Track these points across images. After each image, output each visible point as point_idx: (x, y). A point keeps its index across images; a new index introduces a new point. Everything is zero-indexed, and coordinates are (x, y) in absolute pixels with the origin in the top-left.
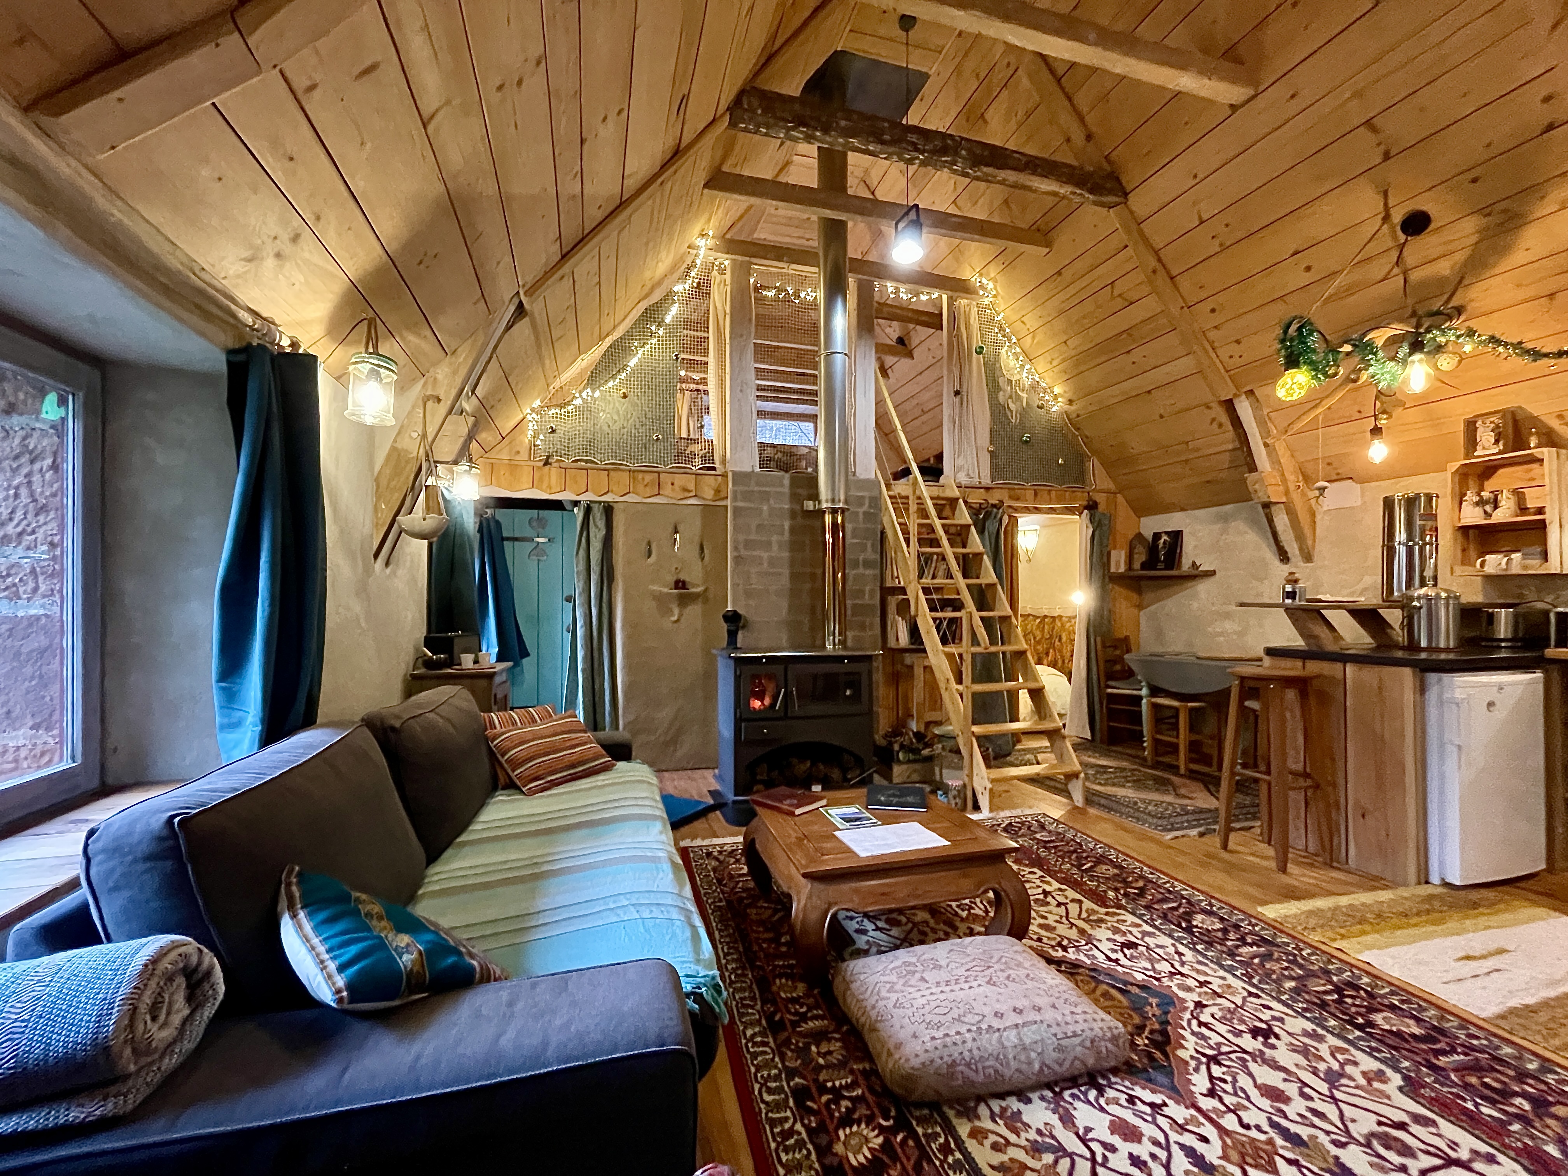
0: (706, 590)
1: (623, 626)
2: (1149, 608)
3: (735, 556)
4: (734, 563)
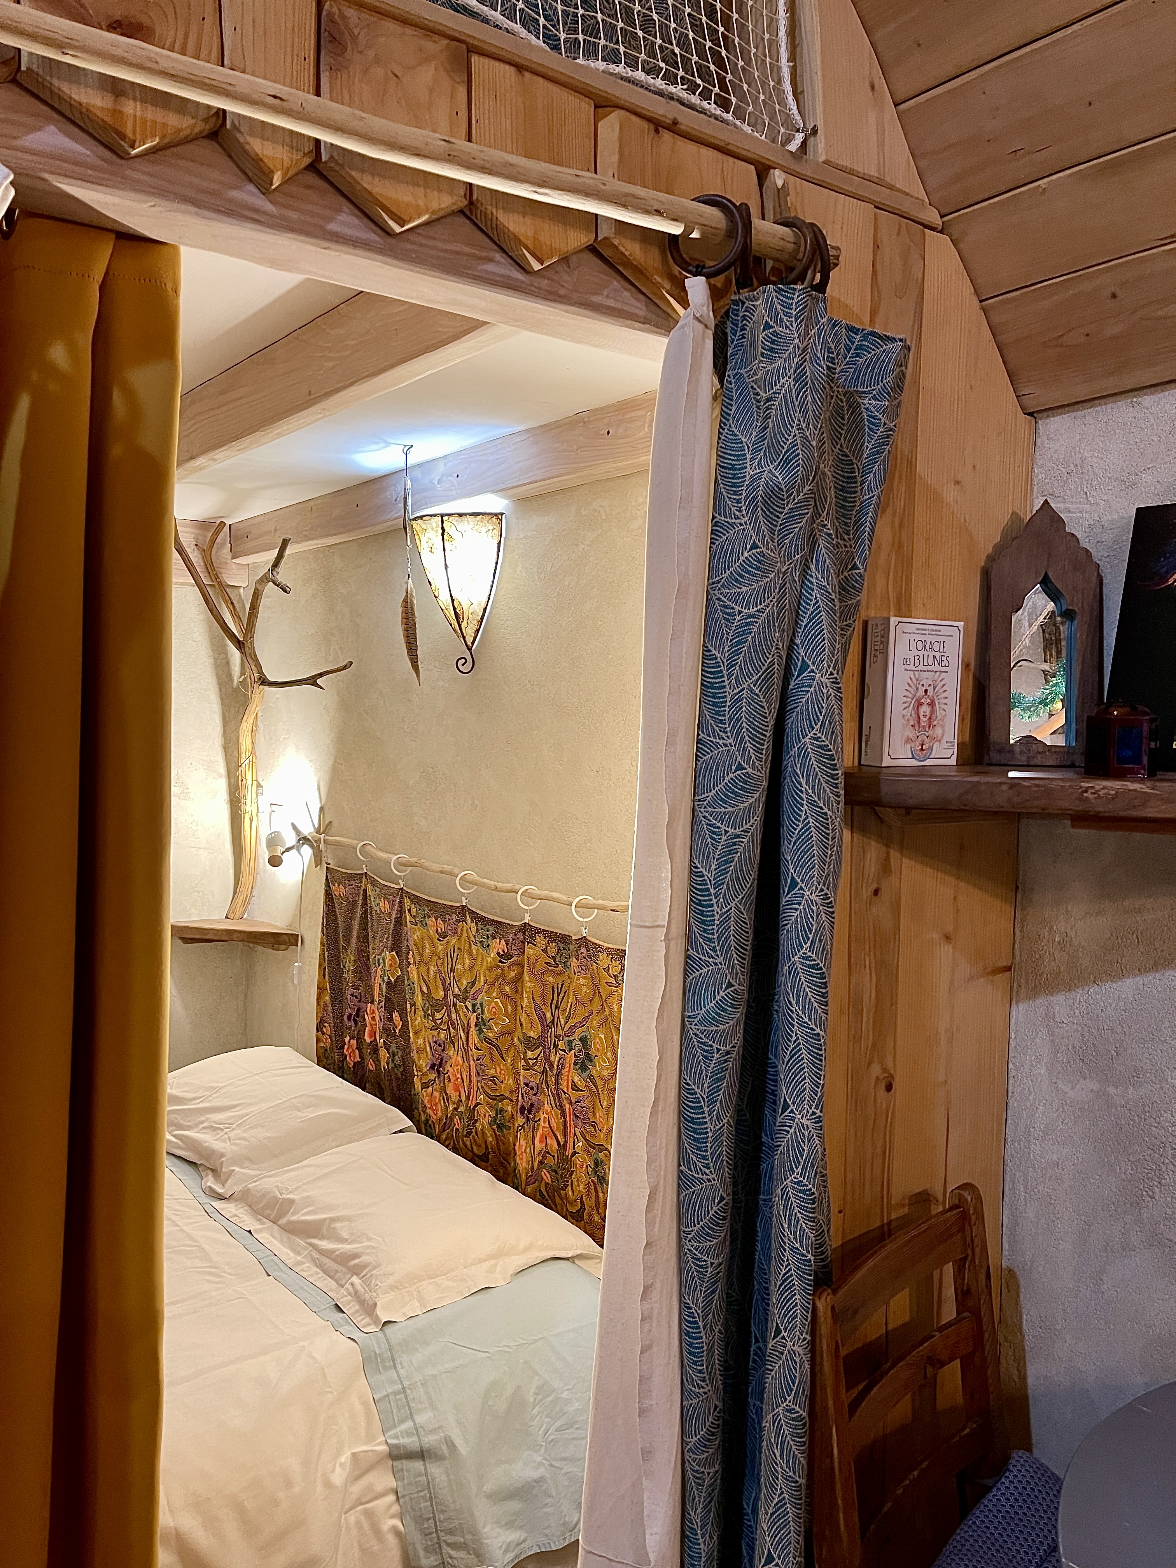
2: (1079, 995)
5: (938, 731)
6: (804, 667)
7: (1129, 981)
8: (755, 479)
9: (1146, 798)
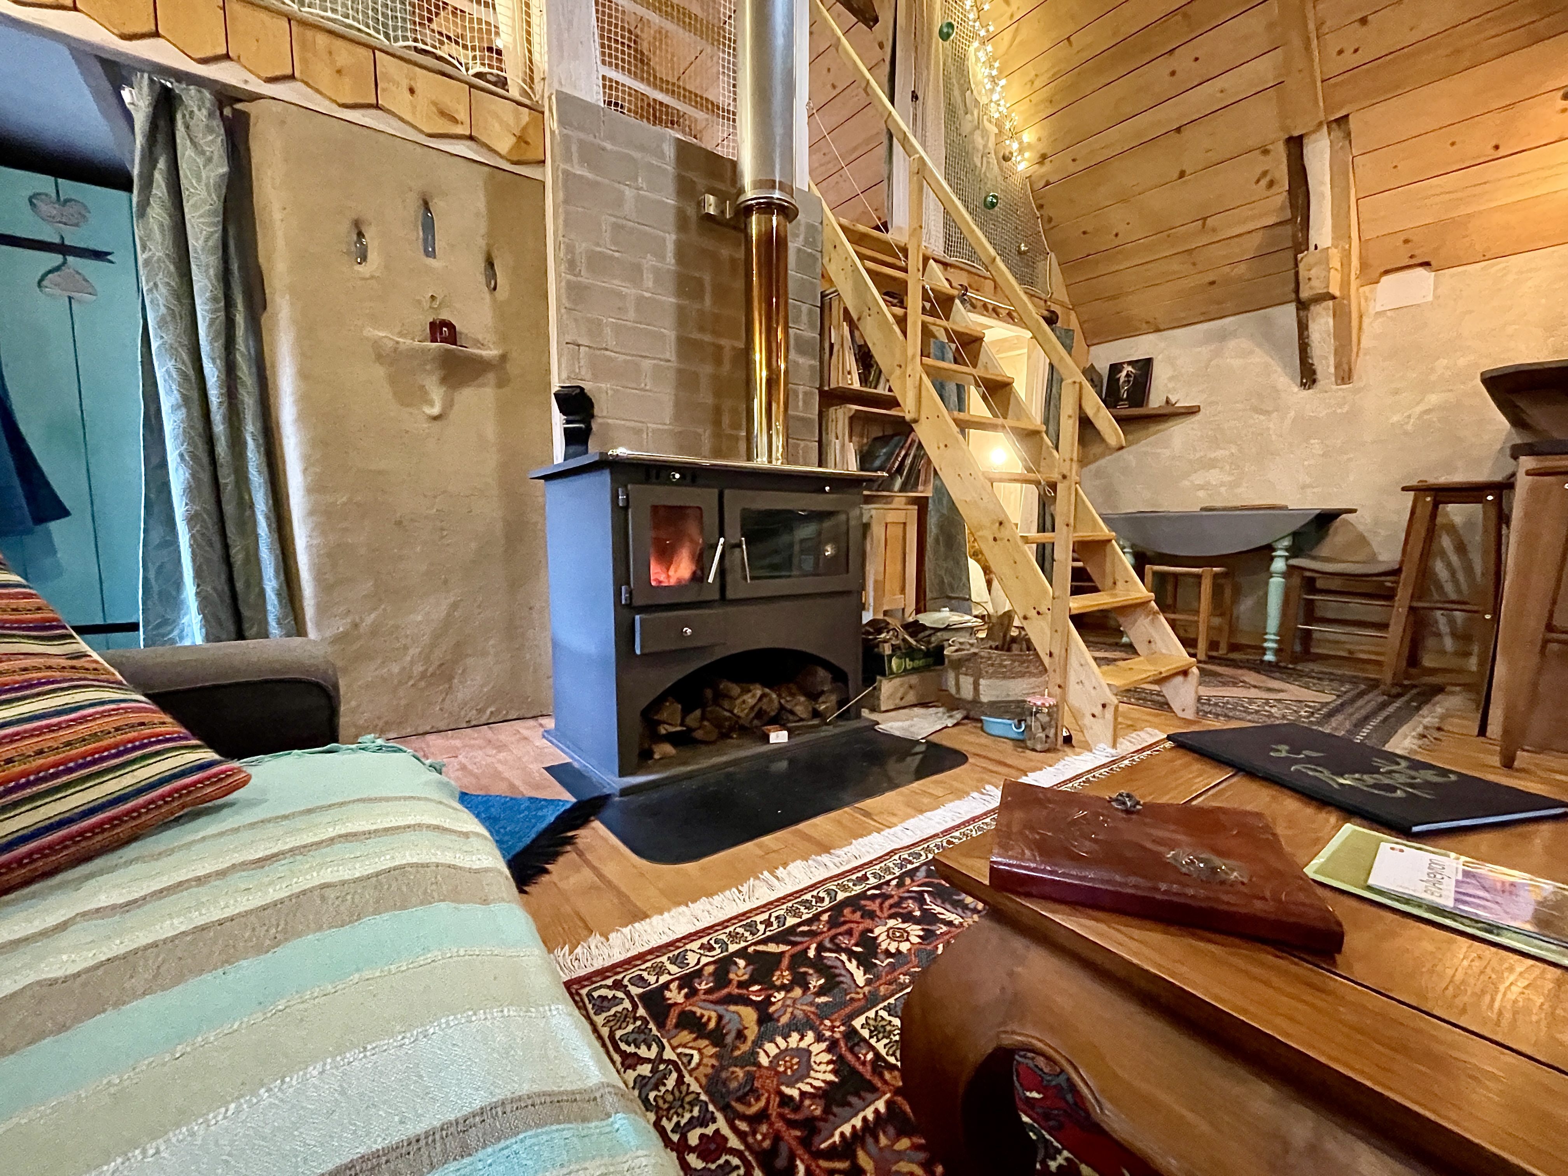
0: (504, 358)
1: (302, 417)
3: (568, 282)
4: (568, 298)
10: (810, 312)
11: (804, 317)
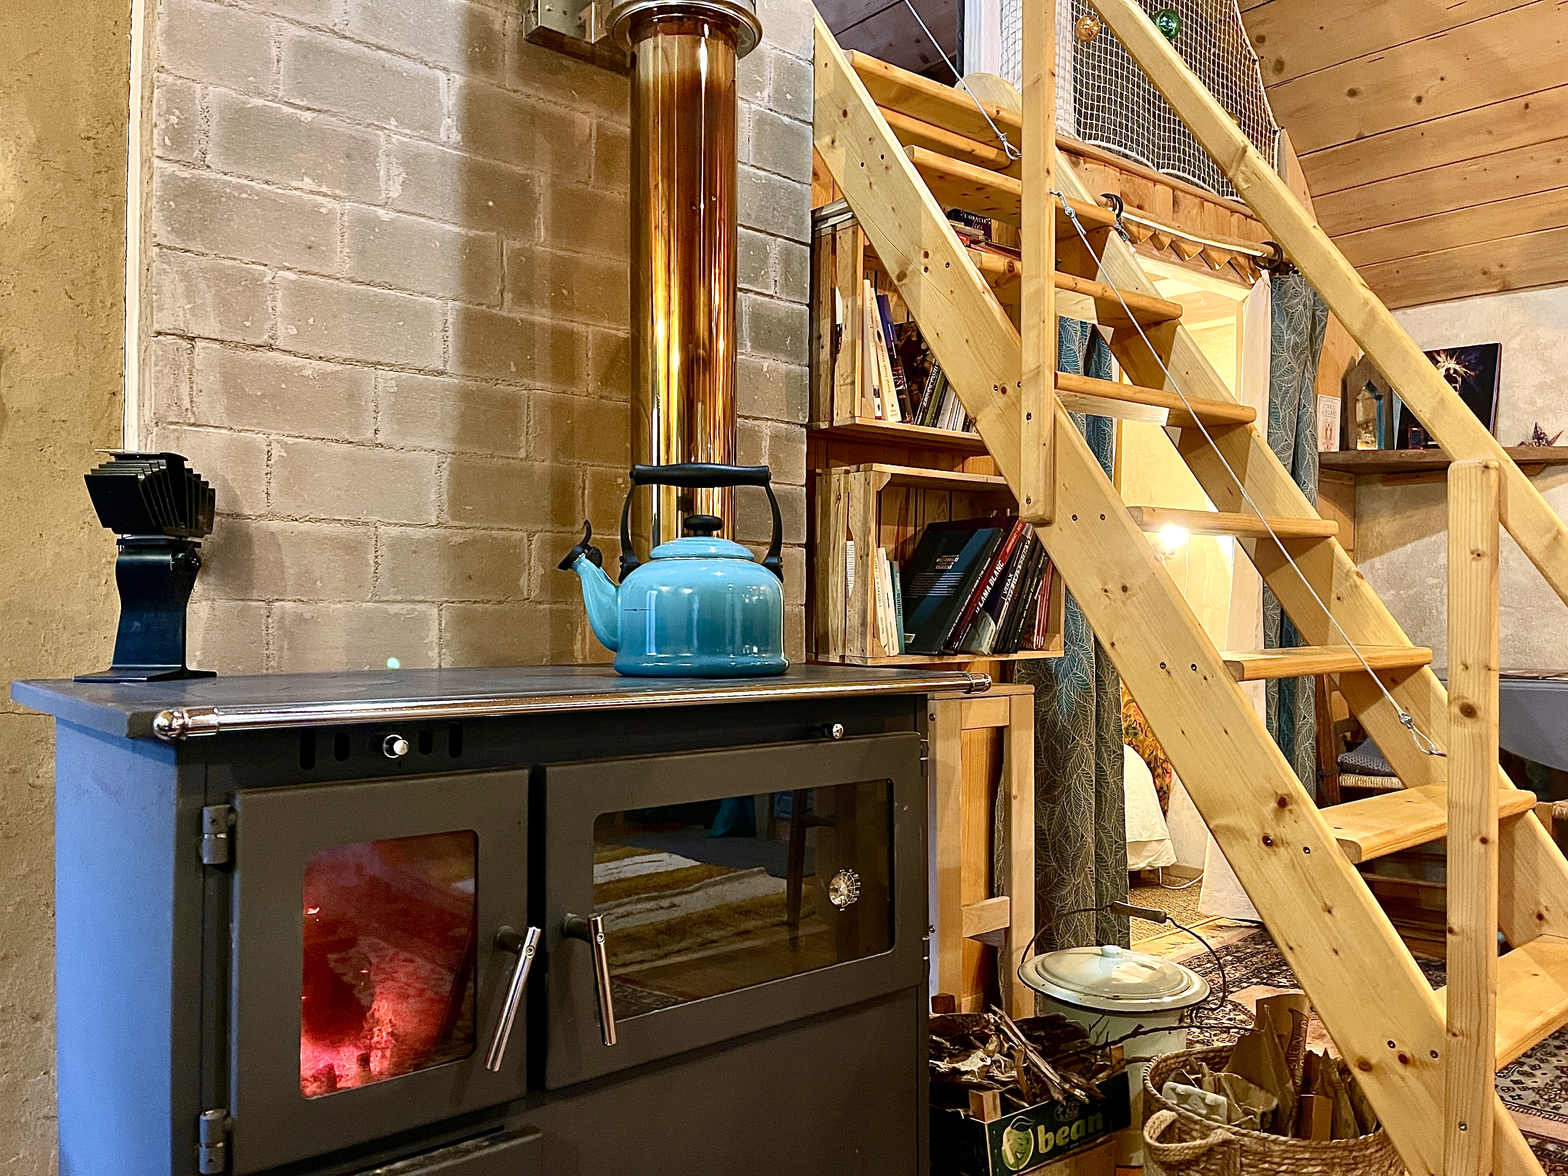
2: (1386, 556)
3: (170, 181)
4: (168, 220)
5: (1333, 442)
6: (1305, 406)
7: (1409, 545)
8: (1289, 340)
9: (1425, 456)
10: (787, 257)
11: (774, 271)
